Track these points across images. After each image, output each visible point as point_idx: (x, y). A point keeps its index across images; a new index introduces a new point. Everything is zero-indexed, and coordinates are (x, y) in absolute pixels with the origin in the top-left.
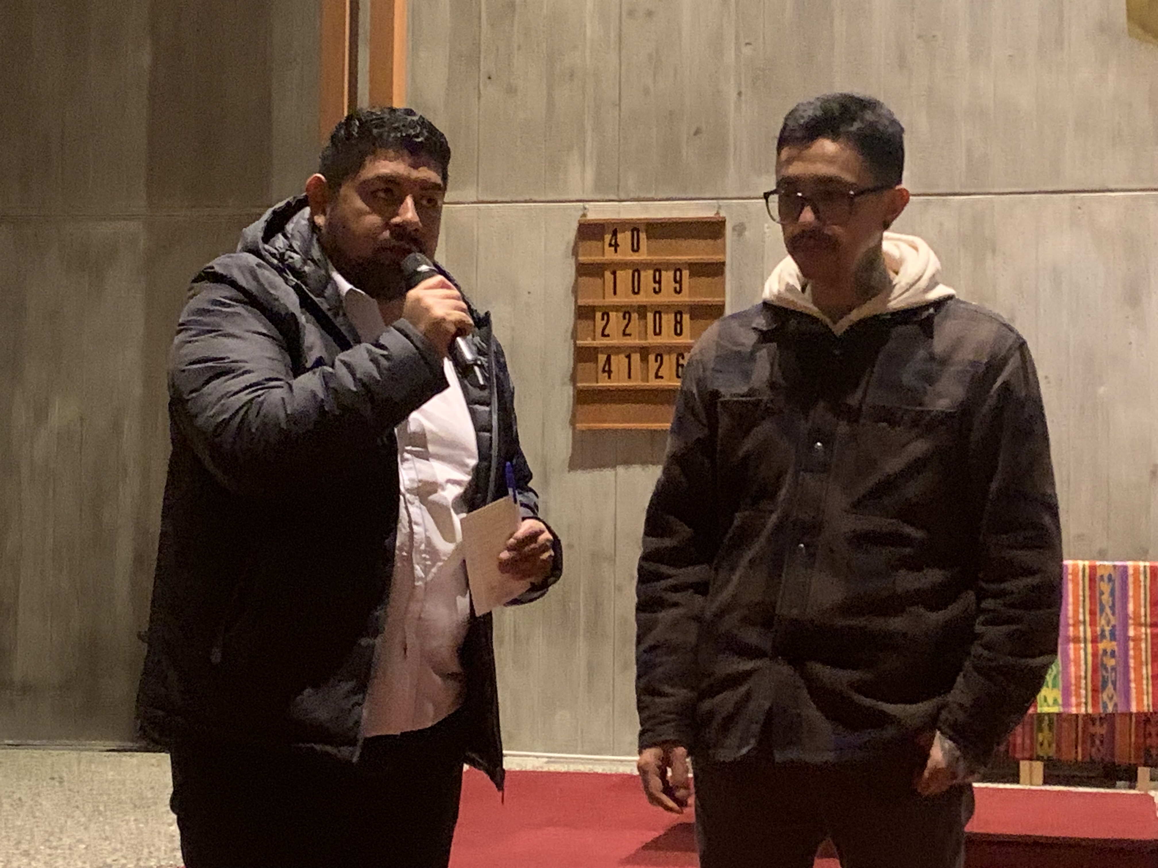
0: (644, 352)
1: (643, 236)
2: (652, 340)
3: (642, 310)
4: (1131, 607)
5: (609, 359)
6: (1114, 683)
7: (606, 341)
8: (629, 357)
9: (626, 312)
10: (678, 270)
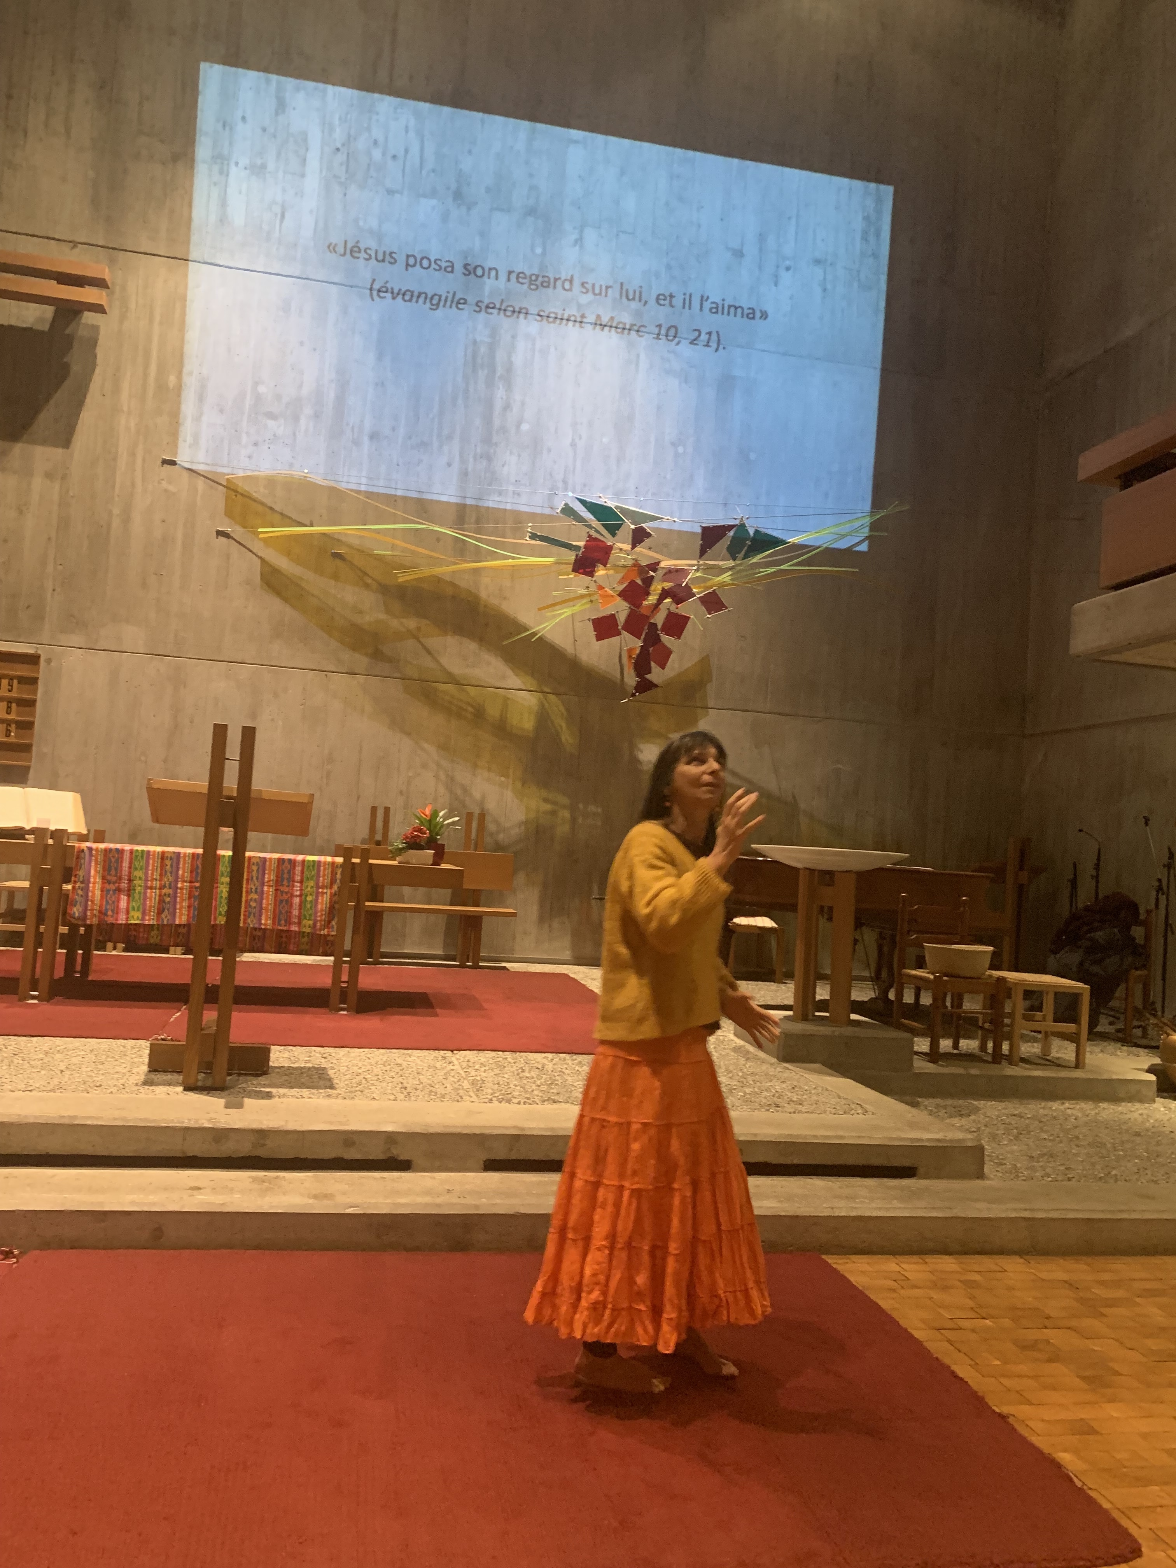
4: (180, 872)
6: (168, 910)
10: (11, 679)
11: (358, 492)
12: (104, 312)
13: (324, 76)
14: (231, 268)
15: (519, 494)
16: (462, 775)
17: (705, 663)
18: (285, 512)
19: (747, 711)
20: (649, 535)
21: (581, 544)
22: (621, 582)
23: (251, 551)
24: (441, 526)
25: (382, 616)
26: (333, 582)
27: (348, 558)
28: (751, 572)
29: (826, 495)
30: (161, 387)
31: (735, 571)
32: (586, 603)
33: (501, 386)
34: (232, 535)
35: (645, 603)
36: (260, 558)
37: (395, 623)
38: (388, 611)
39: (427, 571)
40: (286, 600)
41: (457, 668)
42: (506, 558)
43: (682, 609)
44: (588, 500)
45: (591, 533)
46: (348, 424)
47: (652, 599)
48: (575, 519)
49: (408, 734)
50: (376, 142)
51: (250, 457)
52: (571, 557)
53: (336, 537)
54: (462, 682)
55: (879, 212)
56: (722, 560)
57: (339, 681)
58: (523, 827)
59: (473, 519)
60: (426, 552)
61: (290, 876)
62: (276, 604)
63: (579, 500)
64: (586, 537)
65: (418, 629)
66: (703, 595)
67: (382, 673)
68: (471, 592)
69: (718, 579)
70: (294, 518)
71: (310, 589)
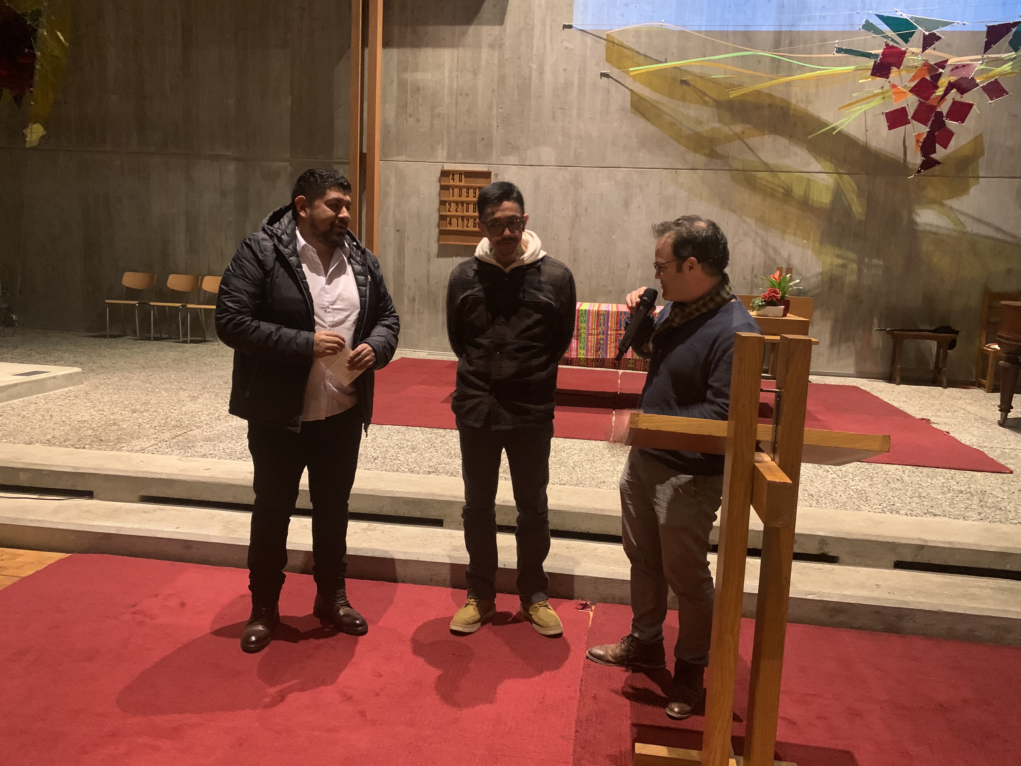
0: (463, 218)
1: (463, 176)
2: (465, 214)
3: (462, 203)
4: (610, 324)
5: (451, 220)
6: (602, 349)
7: (450, 213)
8: (457, 219)
9: (457, 203)
10: (475, 189)
11: (700, 32)
15: (824, 18)
16: (774, 239)
17: (978, 140)
18: (647, 54)
19: (1016, 177)
20: (938, 39)
21: (880, 51)
22: (912, 80)
23: (624, 86)
24: (764, 50)
25: (717, 125)
26: (681, 102)
27: (692, 83)
31: (1015, 61)
32: (880, 100)
34: (611, 75)
35: (933, 96)
36: (631, 90)
37: (725, 129)
38: (720, 121)
39: (751, 88)
40: (648, 119)
41: (771, 159)
42: (812, 70)
43: (967, 98)
44: (886, 15)
45: (888, 42)
47: (940, 92)
48: (874, 33)
49: (734, 212)
51: (622, 15)
52: (871, 63)
53: (683, 68)
54: (775, 169)
56: (1005, 53)
57: (684, 175)
58: (820, 277)
59: (787, 42)
60: (751, 72)
62: (642, 123)
63: (878, 16)
64: (884, 46)
65: (743, 132)
66: (985, 84)
67: (716, 168)
68: (784, 100)
69: (999, 69)
70: (654, 57)
71: (664, 109)
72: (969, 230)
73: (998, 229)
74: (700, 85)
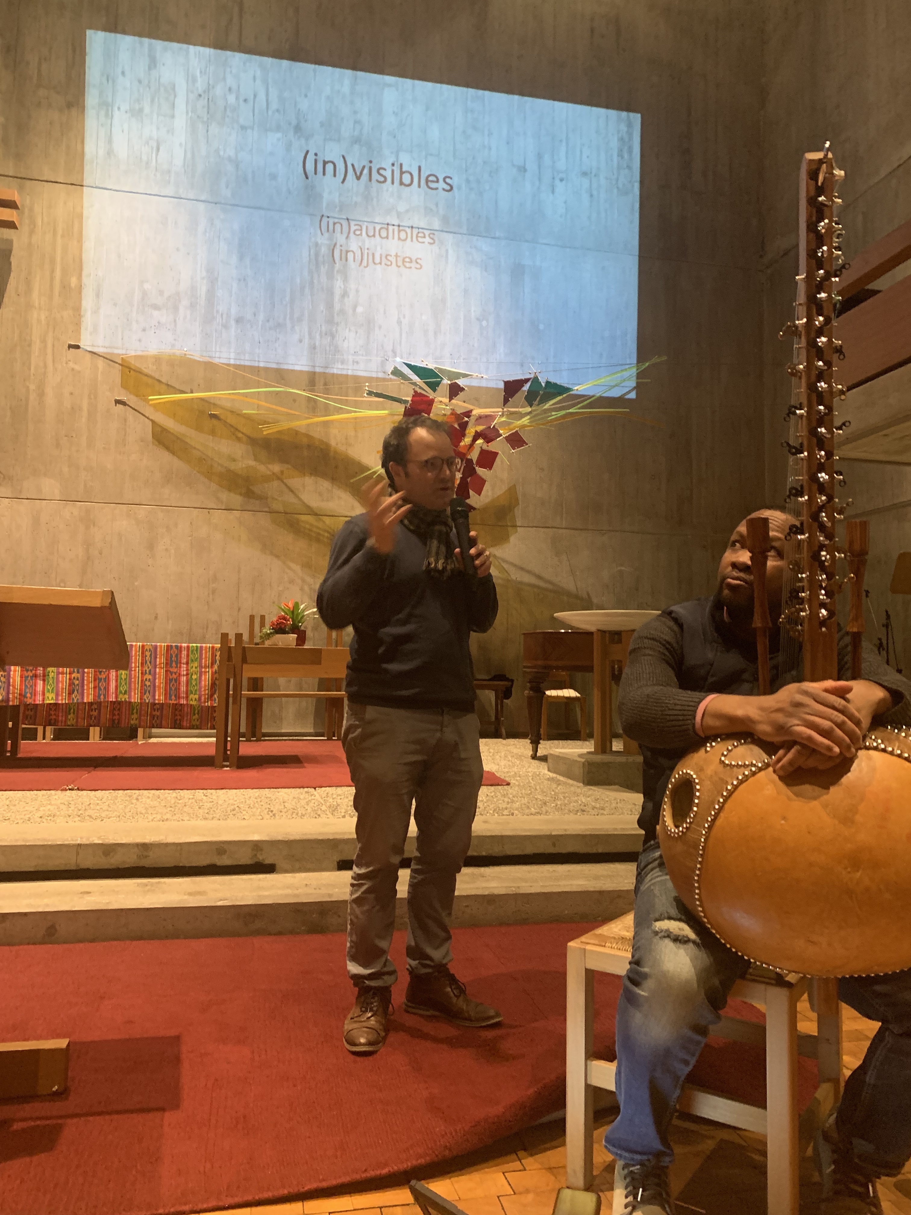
11: (228, 365)
12: (16, 228)
13: (187, 39)
14: (117, 191)
15: (357, 363)
17: (512, 490)
18: (169, 383)
19: (549, 527)
20: (462, 389)
21: (409, 398)
23: (144, 415)
24: (296, 388)
25: (252, 463)
26: (211, 437)
27: (222, 417)
28: (544, 416)
29: (601, 355)
30: (65, 287)
31: (532, 415)
33: (339, 278)
34: (128, 403)
35: (462, 444)
36: (152, 420)
37: (262, 468)
38: (255, 460)
39: (285, 425)
40: (173, 453)
41: (314, 502)
42: (349, 412)
43: (492, 447)
44: (413, 364)
45: (416, 390)
46: (218, 311)
47: (468, 441)
48: (403, 379)
49: (277, 557)
50: (230, 89)
51: (140, 340)
52: (402, 409)
53: (212, 401)
54: (319, 513)
55: (630, 135)
56: (521, 408)
57: (218, 516)
59: (322, 383)
60: (285, 410)
61: (177, 659)
62: (166, 457)
63: (406, 364)
64: (412, 392)
65: (282, 472)
66: (507, 435)
67: (254, 509)
68: (322, 441)
69: (519, 422)
70: (177, 387)
71: (193, 444)
72: (513, 577)
73: (539, 577)
74: (232, 420)
